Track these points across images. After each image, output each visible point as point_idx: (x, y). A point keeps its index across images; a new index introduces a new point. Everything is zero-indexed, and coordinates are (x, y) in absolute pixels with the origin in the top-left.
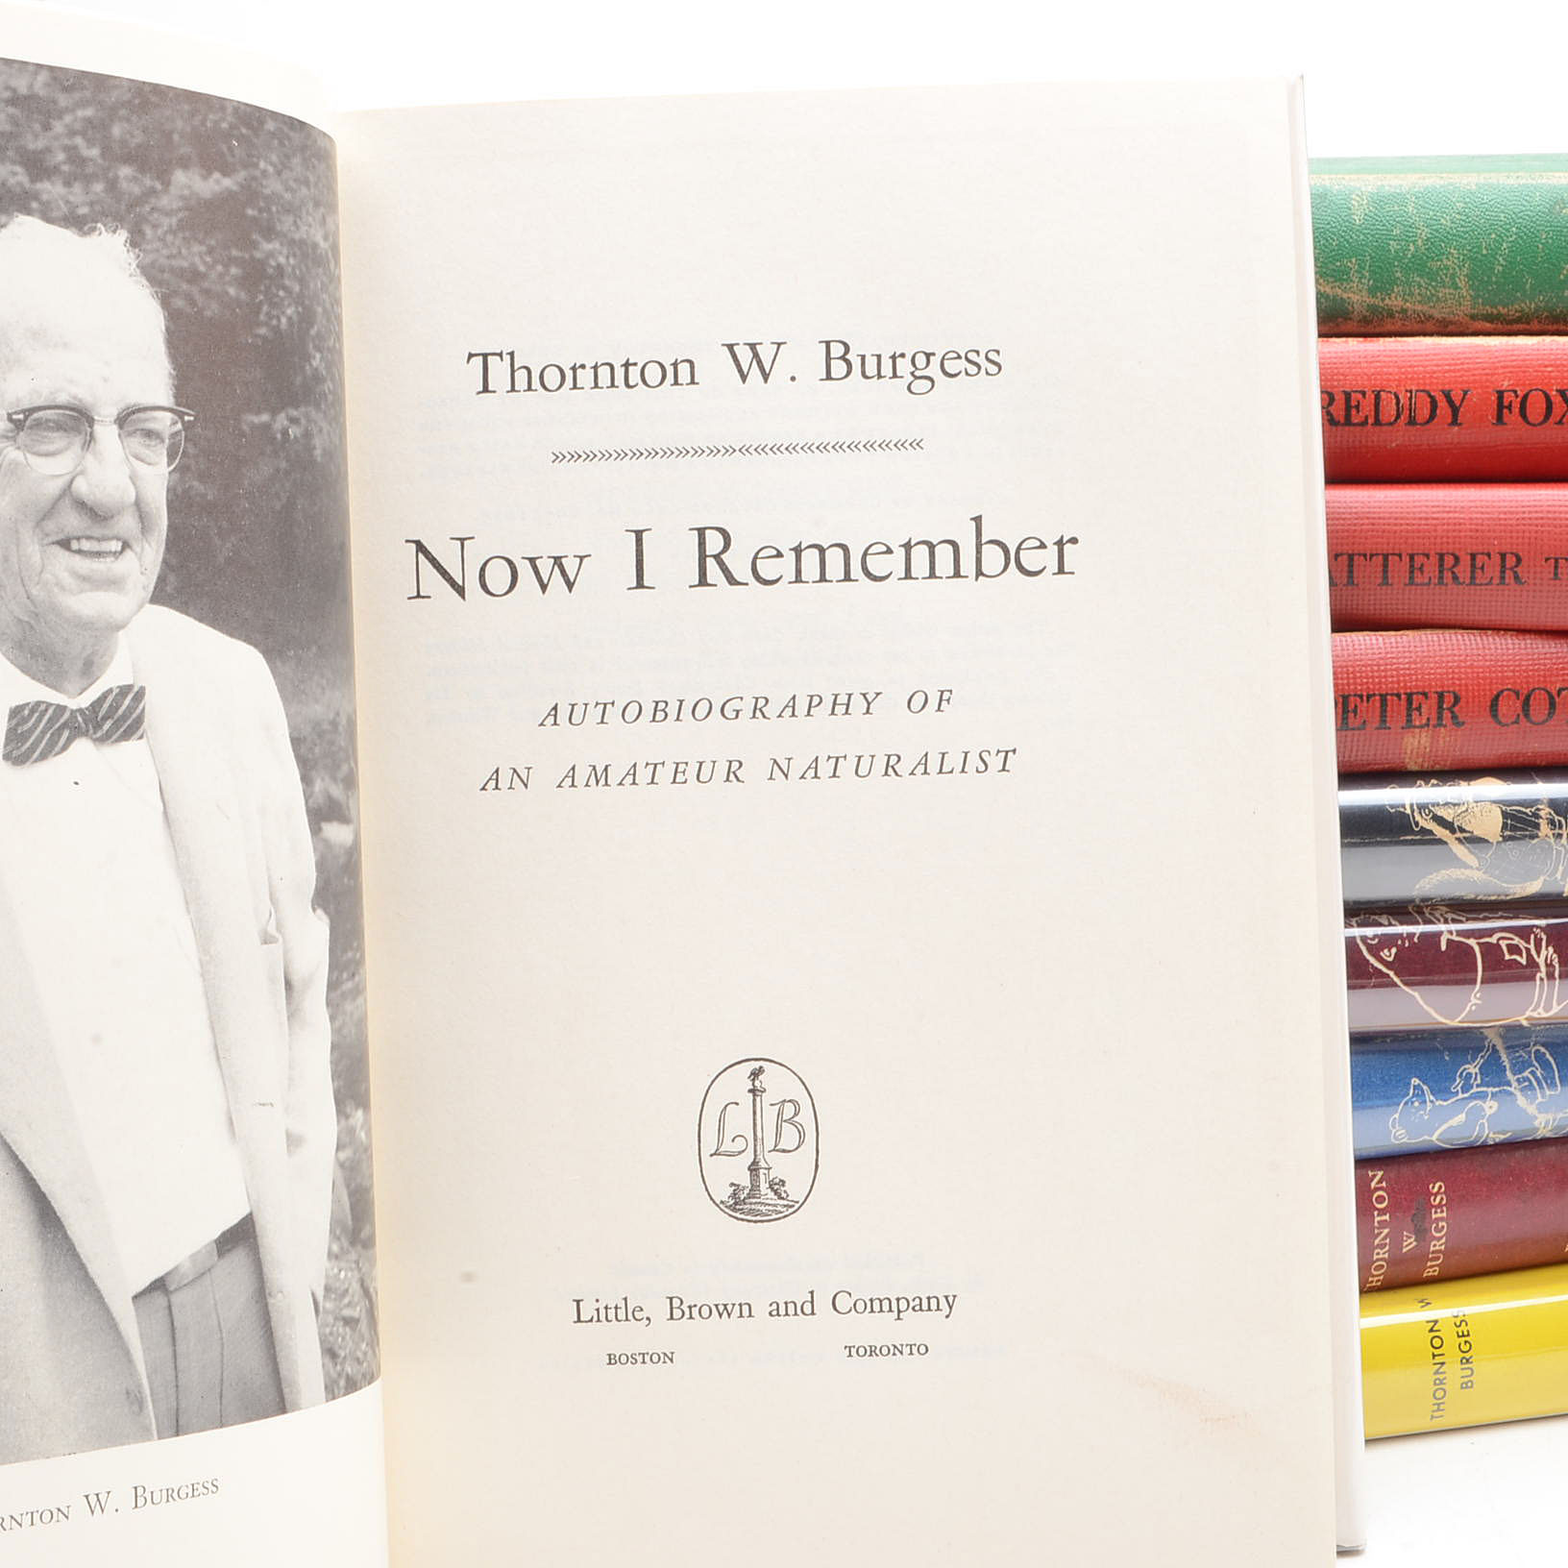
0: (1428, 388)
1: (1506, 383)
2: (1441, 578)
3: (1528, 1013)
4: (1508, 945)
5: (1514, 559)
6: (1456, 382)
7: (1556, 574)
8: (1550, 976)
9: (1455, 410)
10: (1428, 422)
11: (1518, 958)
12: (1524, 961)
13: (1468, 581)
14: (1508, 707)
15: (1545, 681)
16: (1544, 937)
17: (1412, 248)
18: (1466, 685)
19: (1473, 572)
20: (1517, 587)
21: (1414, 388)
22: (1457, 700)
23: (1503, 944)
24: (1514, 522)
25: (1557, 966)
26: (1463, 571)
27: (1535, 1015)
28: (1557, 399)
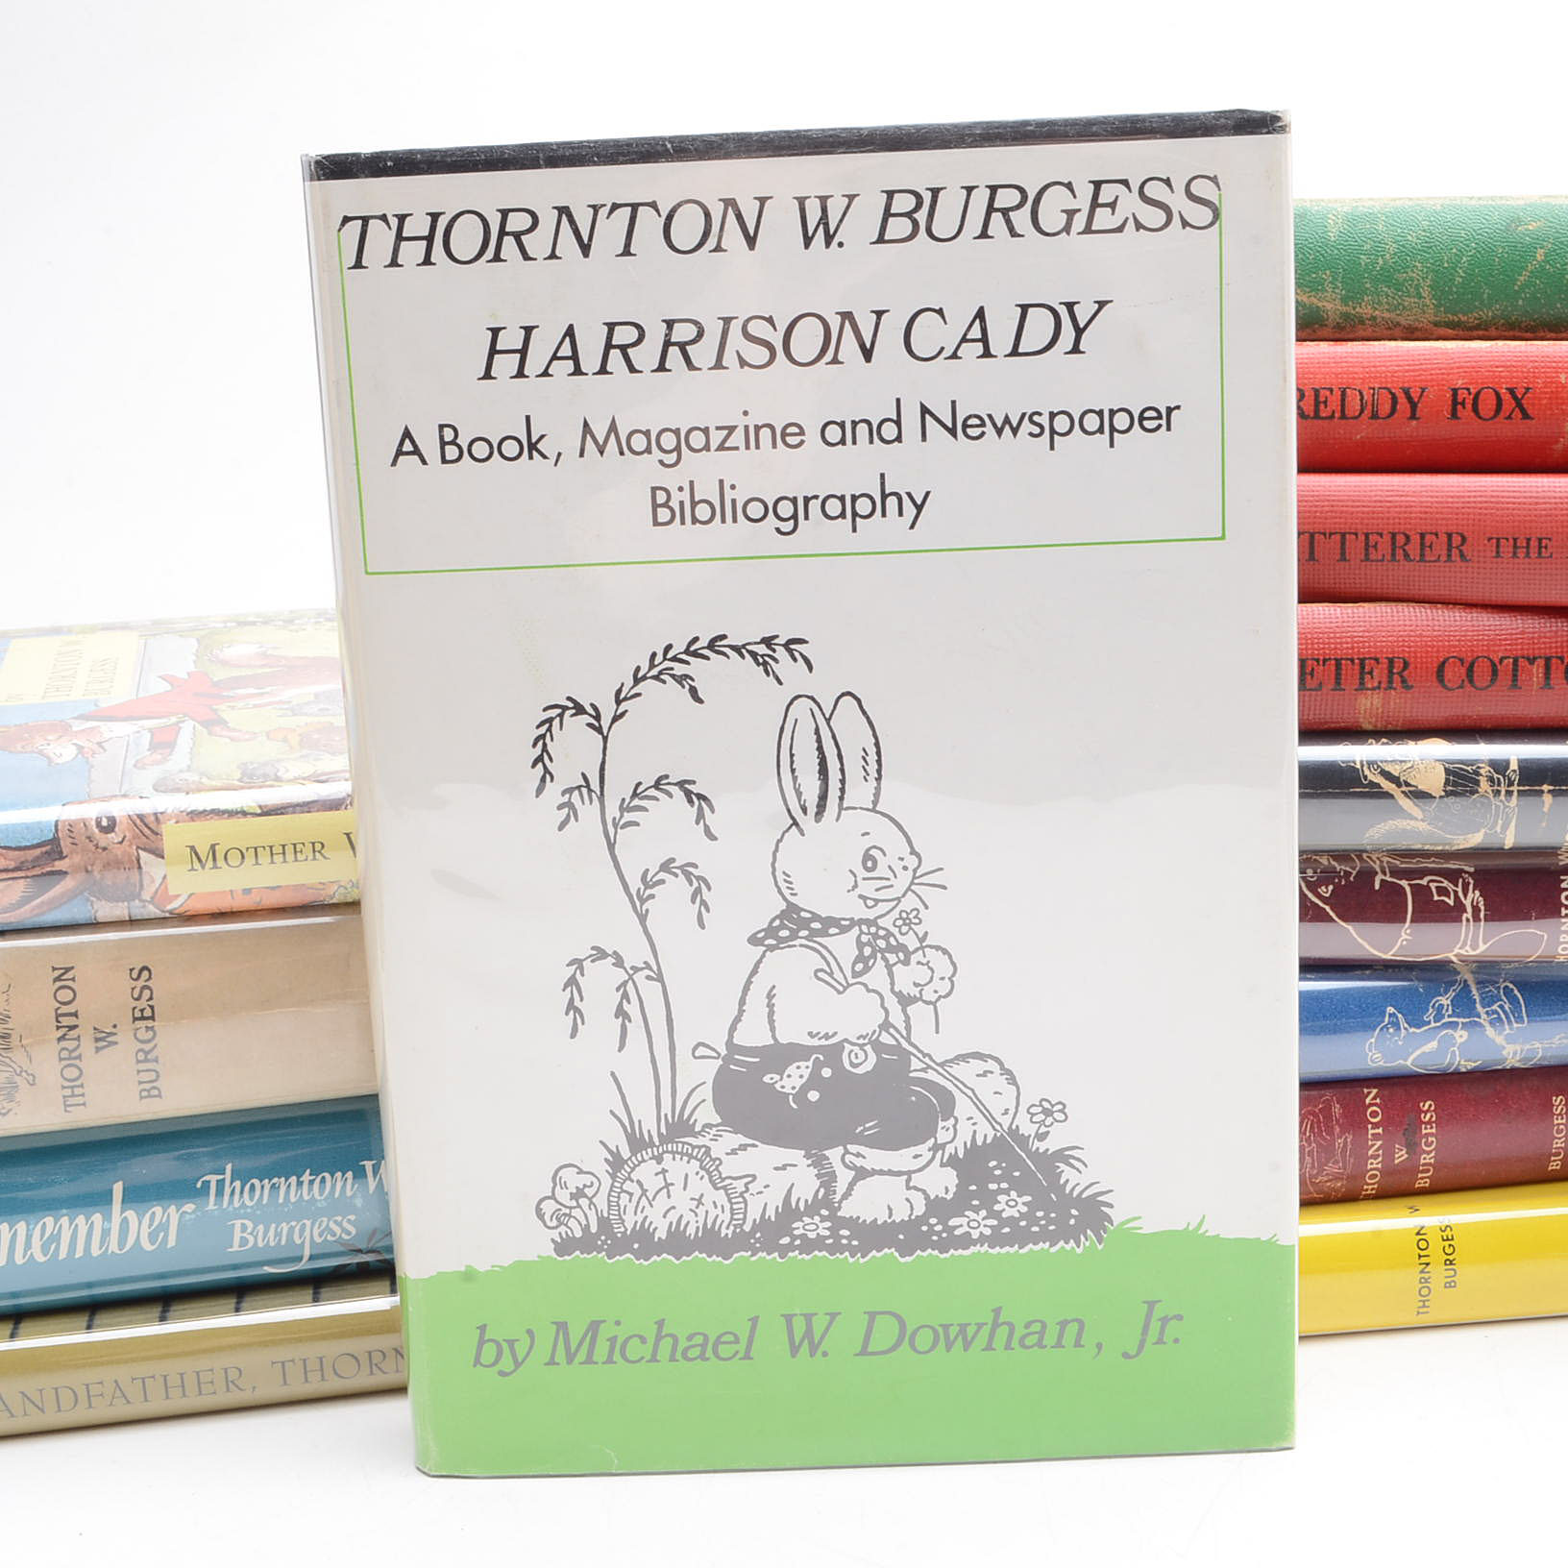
0: (1389, 386)
1: (1460, 382)
2: (1393, 555)
3: (1456, 951)
4: (1437, 887)
5: (1459, 538)
6: (1415, 381)
7: (1498, 552)
8: (1476, 918)
9: (1413, 406)
10: (1389, 417)
11: (1446, 900)
12: (1451, 902)
13: (1418, 559)
14: (1454, 674)
15: (1488, 650)
16: (1472, 881)
17: (1380, 261)
18: (1415, 652)
19: (1422, 549)
20: (1463, 564)
21: (1377, 386)
22: (1406, 665)
23: (1433, 886)
24: (1460, 505)
25: (1482, 908)
26: (1413, 549)
27: (1463, 952)
28: (1506, 397)
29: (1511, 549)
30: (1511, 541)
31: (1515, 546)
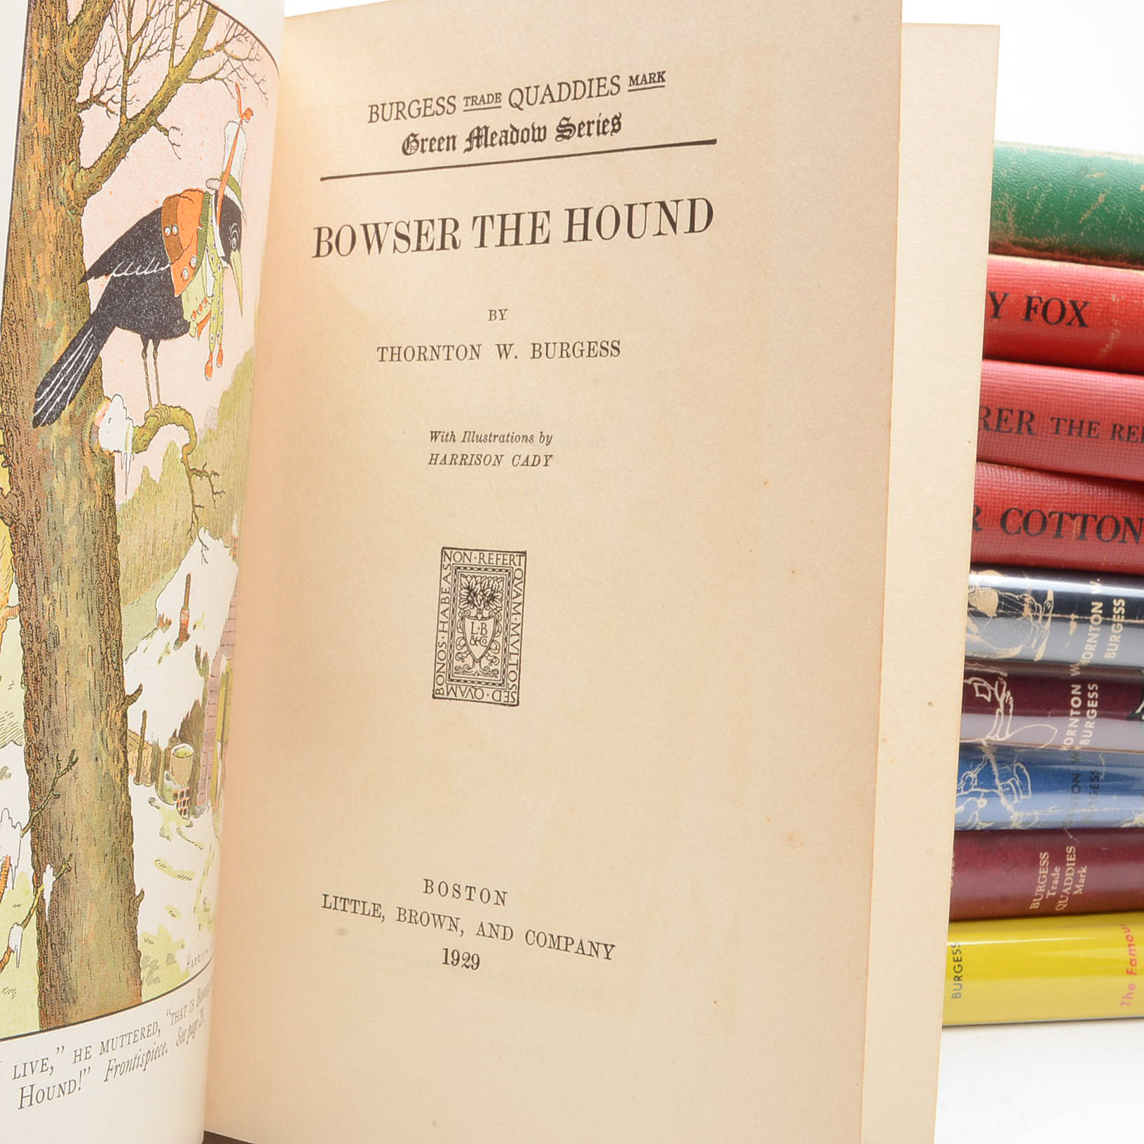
1: (1035, 292)
3: (988, 737)
4: (979, 687)
5: (1029, 416)
6: (1000, 287)
7: (1057, 430)
8: (1007, 713)
9: (998, 308)
11: (985, 696)
12: (989, 699)
13: (995, 428)
14: (1014, 522)
15: (1041, 506)
16: (1005, 684)
18: (986, 502)
19: (999, 422)
20: (1030, 436)
22: (978, 512)
23: (976, 685)
24: (1032, 390)
25: (1012, 705)
26: (991, 422)
27: (993, 738)
28: (1069, 307)
29: (1068, 429)
30: (1069, 422)
31: (1071, 427)
